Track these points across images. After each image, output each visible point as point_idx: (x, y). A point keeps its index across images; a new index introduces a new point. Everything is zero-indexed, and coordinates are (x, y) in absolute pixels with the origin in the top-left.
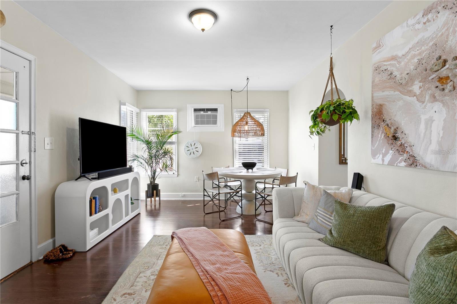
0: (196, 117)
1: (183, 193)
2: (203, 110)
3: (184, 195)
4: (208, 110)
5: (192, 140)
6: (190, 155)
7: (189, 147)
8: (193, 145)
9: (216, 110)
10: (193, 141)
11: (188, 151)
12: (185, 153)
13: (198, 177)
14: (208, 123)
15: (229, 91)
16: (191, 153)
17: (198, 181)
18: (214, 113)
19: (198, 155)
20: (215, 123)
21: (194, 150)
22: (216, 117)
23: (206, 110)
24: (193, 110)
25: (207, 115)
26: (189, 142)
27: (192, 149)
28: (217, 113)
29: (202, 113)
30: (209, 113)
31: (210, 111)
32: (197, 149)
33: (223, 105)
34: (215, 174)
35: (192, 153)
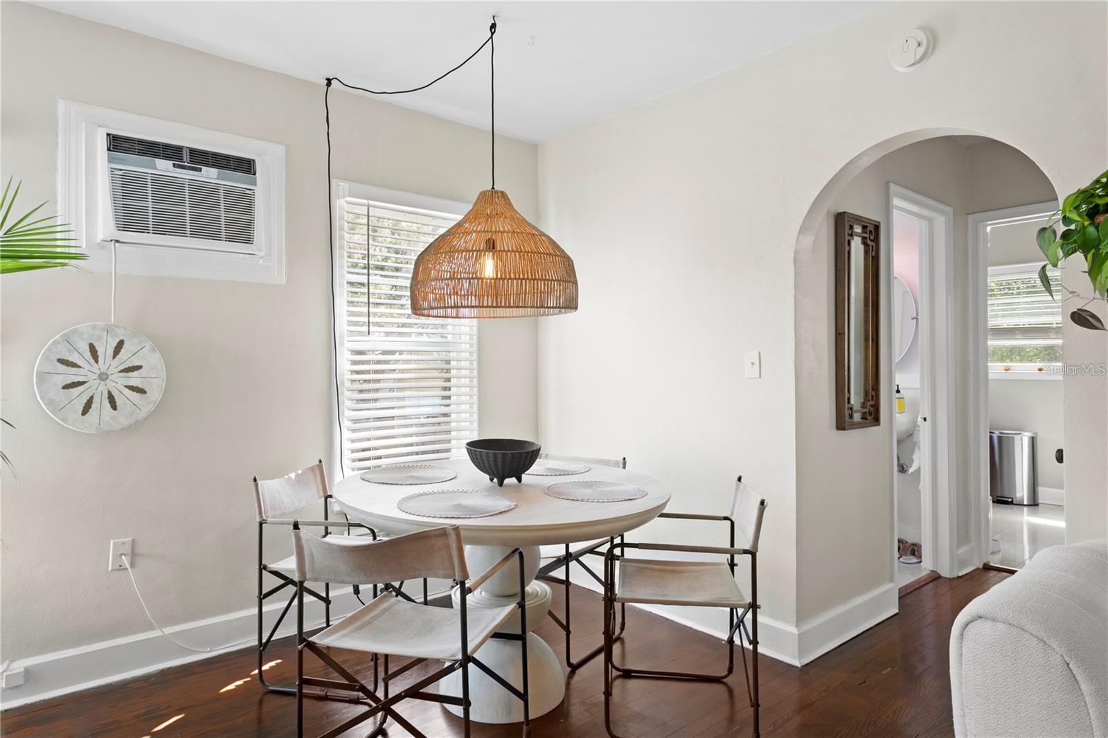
0: (127, 189)
1: (20, 665)
2: (171, 152)
3: (28, 672)
4: (200, 158)
5: (102, 324)
6: (85, 412)
7: (74, 365)
8: (105, 350)
9: (246, 166)
10: (109, 330)
11: (66, 387)
12: (50, 403)
13: (131, 539)
14: (205, 229)
15: (309, 85)
16: (96, 401)
17: (132, 565)
18: (235, 181)
19: (144, 405)
20: (242, 233)
21: (118, 383)
22: (244, 203)
23: (186, 156)
24: (102, 144)
25: (196, 188)
26: (74, 331)
27: (103, 377)
28: (255, 184)
29: (164, 166)
30: (209, 174)
31: (213, 166)
32: (135, 379)
33: (280, 150)
34: (439, 543)
35: (101, 403)
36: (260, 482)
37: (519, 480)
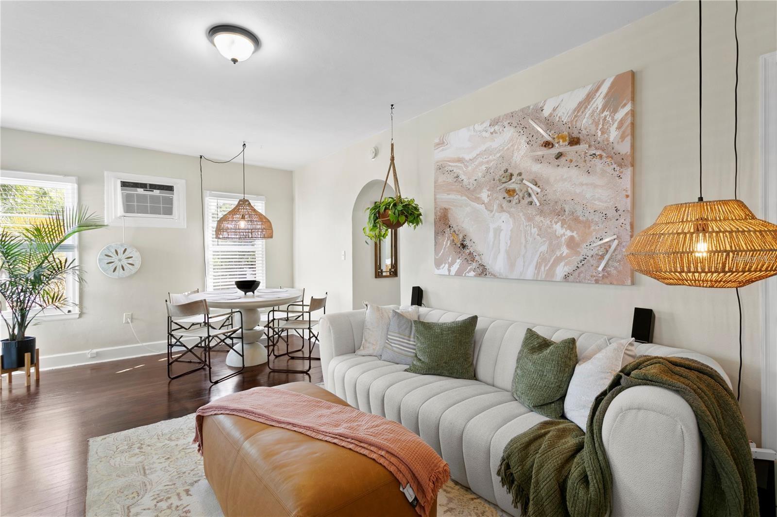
0: (127, 199)
1: (95, 351)
2: (143, 186)
3: (97, 353)
4: (153, 187)
5: (119, 243)
6: (114, 271)
7: (110, 256)
8: (120, 251)
9: (170, 188)
10: (122, 245)
11: (108, 263)
12: (103, 268)
13: (131, 313)
14: (155, 211)
15: (195, 157)
16: (118, 268)
17: (132, 322)
18: (166, 194)
19: (134, 270)
20: (169, 211)
21: (125, 262)
22: (170, 201)
23: (148, 187)
24: (119, 184)
25: (152, 197)
26: (110, 246)
27: (120, 260)
28: (173, 194)
29: (140, 191)
30: (156, 192)
31: (158, 189)
32: (130, 261)
33: (184, 181)
34: (201, 304)
35: (119, 269)
36: (171, 295)
37: (254, 293)
